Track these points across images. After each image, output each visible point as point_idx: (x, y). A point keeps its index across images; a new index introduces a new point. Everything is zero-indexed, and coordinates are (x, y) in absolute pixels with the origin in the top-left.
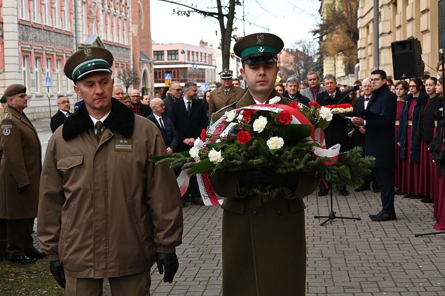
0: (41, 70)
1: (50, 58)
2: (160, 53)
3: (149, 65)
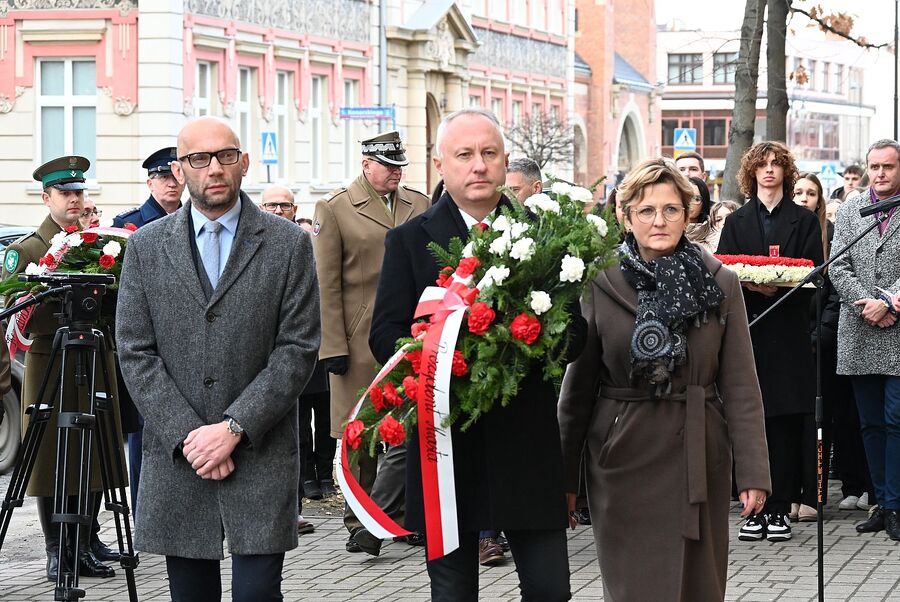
0: (260, 110)
1: (289, 69)
2: (688, 60)
3: (644, 98)
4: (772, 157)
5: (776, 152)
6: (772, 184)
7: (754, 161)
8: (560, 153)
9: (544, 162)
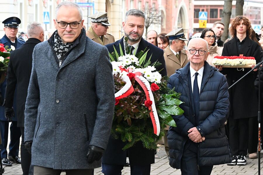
4: (242, 22)
5: (244, 20)
6: (242, 32)
7: (236, 23)
8: (156, 21)
9: (150, 24)
